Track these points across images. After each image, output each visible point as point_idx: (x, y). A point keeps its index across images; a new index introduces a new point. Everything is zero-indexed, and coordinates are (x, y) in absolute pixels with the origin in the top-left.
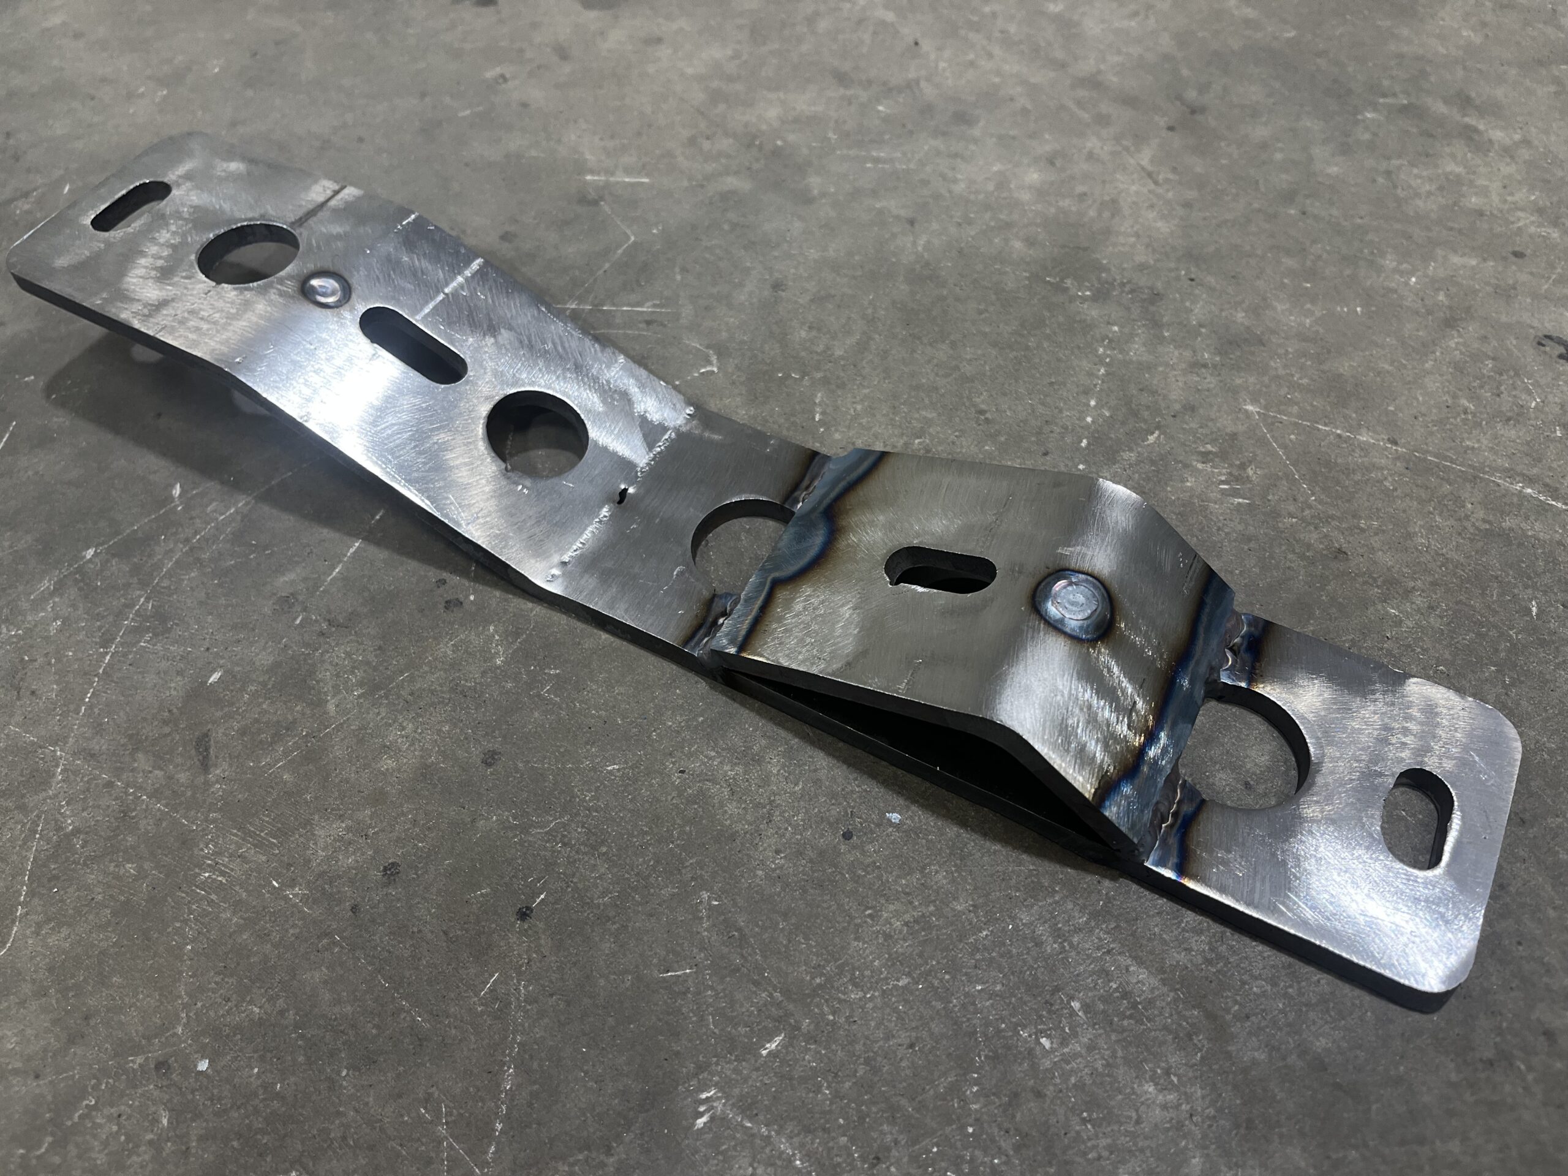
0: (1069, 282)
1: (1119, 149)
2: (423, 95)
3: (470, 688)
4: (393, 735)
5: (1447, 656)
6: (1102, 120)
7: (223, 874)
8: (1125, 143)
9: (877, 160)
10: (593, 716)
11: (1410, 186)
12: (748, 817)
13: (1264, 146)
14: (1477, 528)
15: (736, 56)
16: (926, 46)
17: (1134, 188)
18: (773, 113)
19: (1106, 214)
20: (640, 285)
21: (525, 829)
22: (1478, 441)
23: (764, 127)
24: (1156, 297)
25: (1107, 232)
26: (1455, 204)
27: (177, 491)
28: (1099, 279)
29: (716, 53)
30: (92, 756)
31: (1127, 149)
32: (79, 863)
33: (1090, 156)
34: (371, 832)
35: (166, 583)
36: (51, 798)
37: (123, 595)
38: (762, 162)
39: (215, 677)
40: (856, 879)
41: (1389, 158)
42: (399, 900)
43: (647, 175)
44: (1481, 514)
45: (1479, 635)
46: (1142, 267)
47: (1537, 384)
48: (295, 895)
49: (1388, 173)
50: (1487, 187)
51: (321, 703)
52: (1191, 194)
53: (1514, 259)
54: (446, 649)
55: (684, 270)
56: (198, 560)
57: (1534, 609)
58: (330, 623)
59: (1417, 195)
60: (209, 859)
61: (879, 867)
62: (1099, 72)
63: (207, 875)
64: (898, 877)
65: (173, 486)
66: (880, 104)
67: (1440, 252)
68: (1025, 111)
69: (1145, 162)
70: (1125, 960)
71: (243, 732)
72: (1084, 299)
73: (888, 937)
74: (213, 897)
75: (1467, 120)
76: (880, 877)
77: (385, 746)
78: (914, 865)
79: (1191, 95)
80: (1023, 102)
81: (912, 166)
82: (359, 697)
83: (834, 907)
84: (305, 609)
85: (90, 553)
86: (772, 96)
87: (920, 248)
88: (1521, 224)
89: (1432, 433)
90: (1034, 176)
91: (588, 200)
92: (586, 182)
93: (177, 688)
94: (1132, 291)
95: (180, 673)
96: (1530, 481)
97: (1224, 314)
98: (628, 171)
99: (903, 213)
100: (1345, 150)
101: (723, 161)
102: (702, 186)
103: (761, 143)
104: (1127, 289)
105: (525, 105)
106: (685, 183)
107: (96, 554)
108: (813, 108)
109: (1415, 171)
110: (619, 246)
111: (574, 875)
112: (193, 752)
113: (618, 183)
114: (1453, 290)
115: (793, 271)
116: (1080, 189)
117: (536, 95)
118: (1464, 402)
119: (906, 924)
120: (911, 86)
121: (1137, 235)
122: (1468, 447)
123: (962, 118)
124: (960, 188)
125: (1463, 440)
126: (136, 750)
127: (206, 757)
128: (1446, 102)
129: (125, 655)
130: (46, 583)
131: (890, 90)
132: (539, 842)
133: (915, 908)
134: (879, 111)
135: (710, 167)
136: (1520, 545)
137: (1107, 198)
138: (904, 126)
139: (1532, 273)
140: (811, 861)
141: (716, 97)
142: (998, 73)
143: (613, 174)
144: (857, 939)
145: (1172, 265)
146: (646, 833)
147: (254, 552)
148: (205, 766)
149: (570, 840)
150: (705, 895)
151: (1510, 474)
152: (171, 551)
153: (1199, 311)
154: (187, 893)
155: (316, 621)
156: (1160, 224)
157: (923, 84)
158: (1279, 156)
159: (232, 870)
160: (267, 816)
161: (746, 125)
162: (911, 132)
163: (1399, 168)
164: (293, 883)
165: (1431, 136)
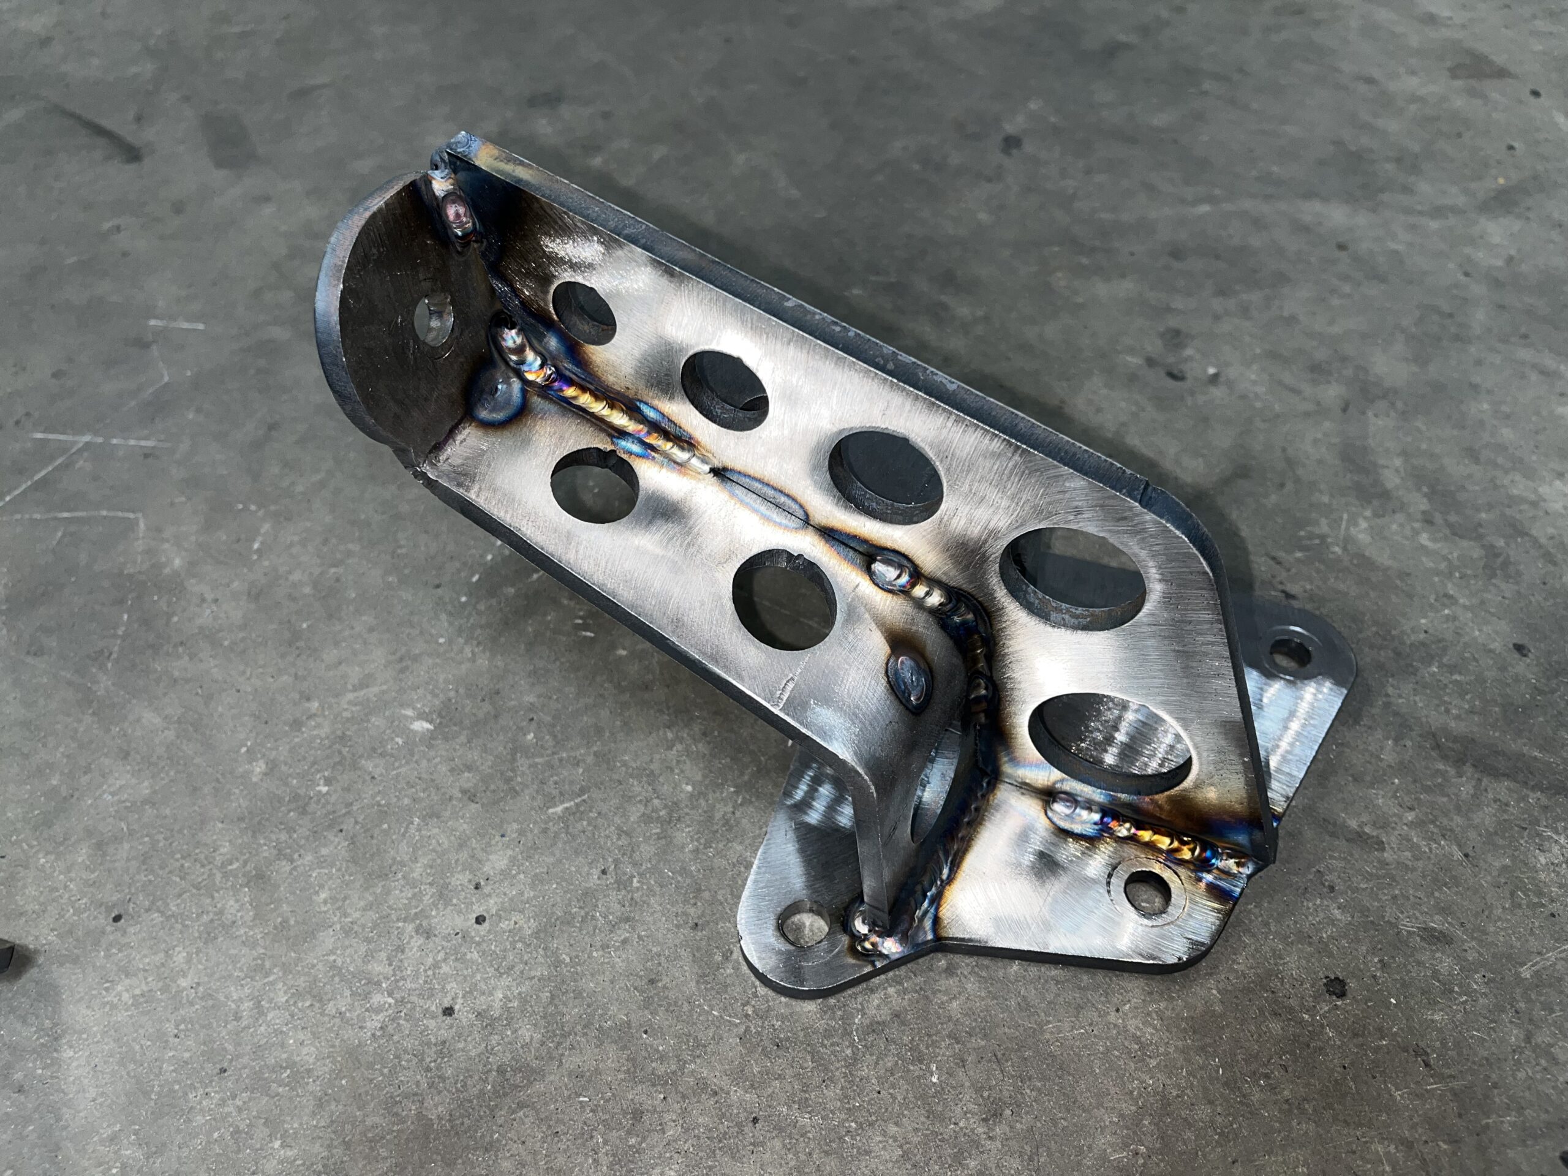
2: (43, 243)
12: (41, 899)
20: (154, 422)
43: (204, 323)
64: (145, 955)
76: (129, 955)
78: (163, 946)
91: (143, 343)
92: (147, 326)
98: (188, 318)
101: (276, 311)
102: (248, 334)
105: (126, 254)
106: (235, 331)
110: (151, 386)
113: (175, 328)
117: (140, 245)
128: (931, 280)
135: (262, 317)
143: (174, 320)
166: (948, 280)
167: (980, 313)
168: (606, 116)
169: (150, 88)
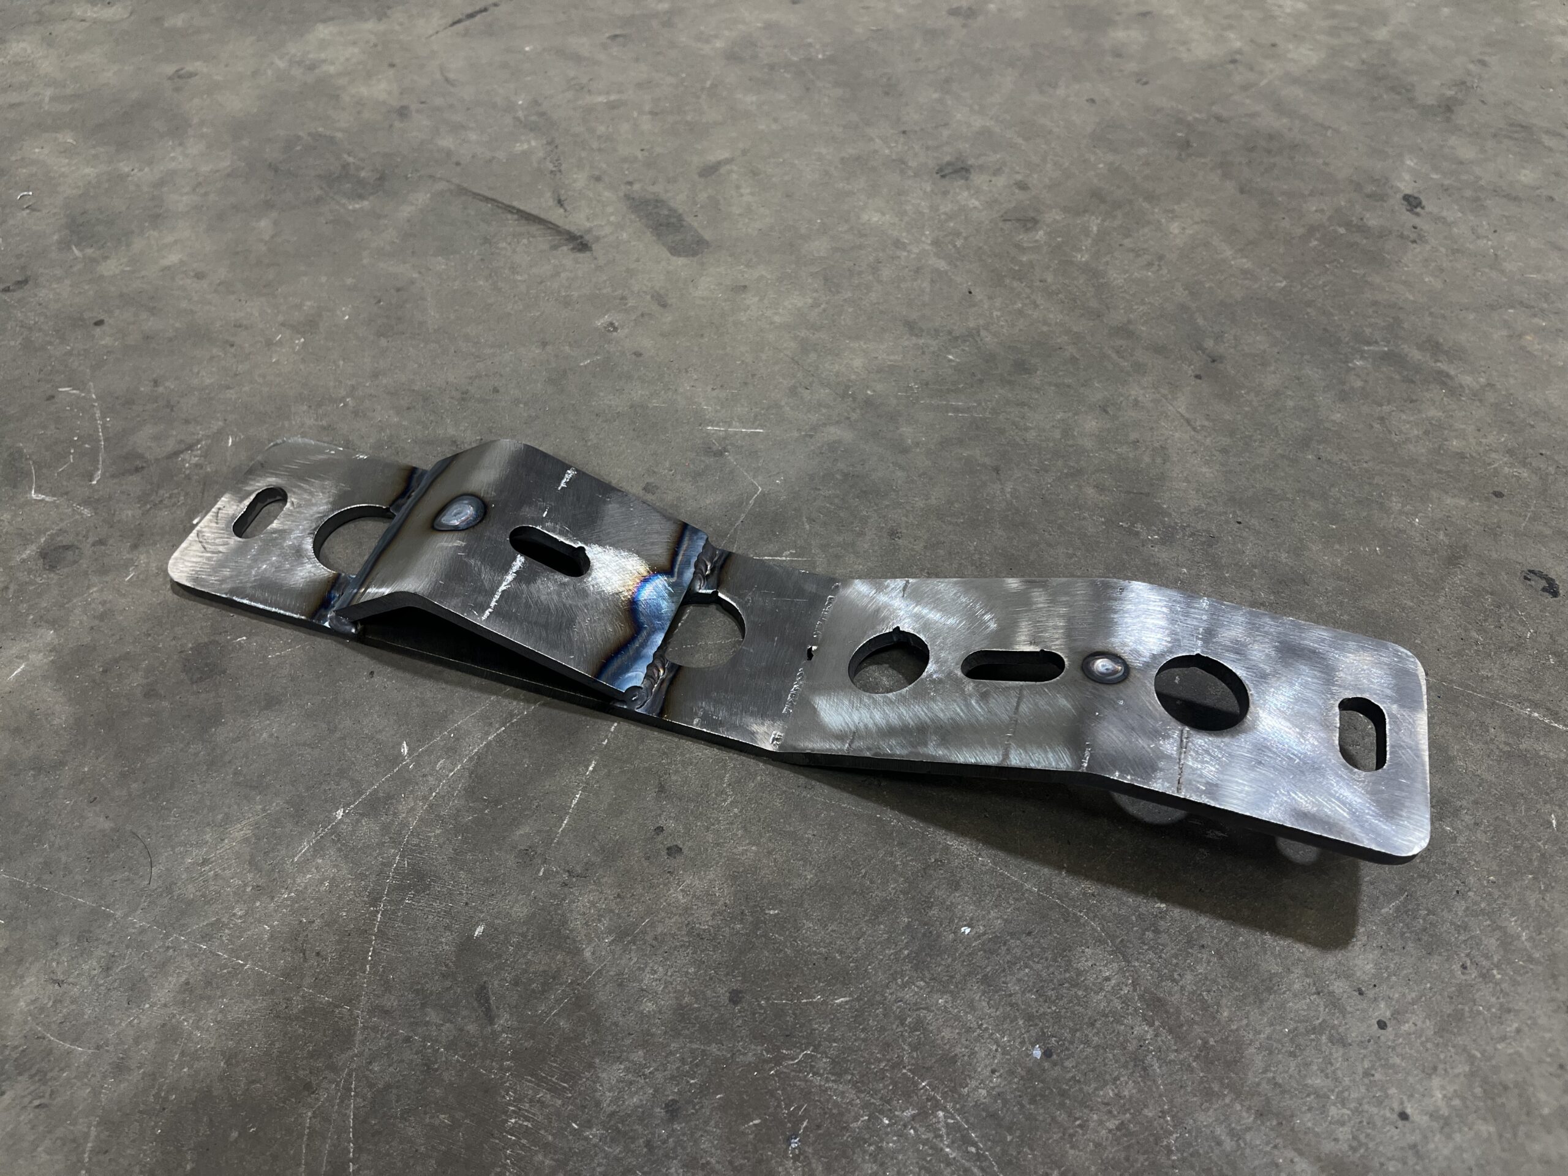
0: (1139, 527)
1: (1158, 396)
2: (544, 344)
3: (704, 930)
4: (647, 978)
5: (1495, 867)
6: (1139, 368)
7: (527, 1119)
8: (1163, 391)
9: (957, 410)
10: (815, 953)
11: (1401, 432)
12: (963, 1040)
13: (1277, 394)
14: (1501, 750)
15: (816, 304)
16: (979, 294)
17: (1177, 435)
18: (858, 363)
19: (1159, 460)
20: (775, 535)
21: (778, 1060)
22: (1491, 670)
23: (853, 377)
24: (1212, 539)
25: (1162, 477)
26: (1440, 447)
27: (405, 750)
28: (1163, 522)
29: (797, 301)
30: (386, 1013)
31: (1164, 396)
32: (396, 1118)
33: (1136, 403)
34: (647, 1071)
35: (415, 841)
36: (356, 1056)
37: (379, 854)
38: (858, 411)
39: (479, 931)
40: (1063, 1094)
41: (1381, 405)
42: (684, 1134)
43: (761, 426)
44: (1502, 737)
45: (1516, 847)
46: (1198, 511)
47: (1528, 615)
48: (594, 1136)
49: (1382, 419)
50: (1464, 430)
51: (578, 952)
52: (1226, 441)
53: (1495, 499)
54: (677, 895)
55: (811, 520)
56: (438, 816)
57: (1554, 822)
58: (570, 873)
59: (1408, 440)
60: (511, 1105)
61: (1079, 1081)
62: (1129, 322)
63: (513, 1121)
64: (1096, 1089)
65: (400, 744)
66: (950, 353)
67: (1434, 494)
68: (1073, 360)
69: (1182, 410)
70: (1290, 1154)
71: (516, 983)
72: (1154, 543)
73: (1097, 1145)
74: (524, 1141)
75: (1439, 364)
76: (1081, 1090)
77: (643, 990)
78: (1107, 1077)
79: (1209, 344)
80: (1071, 350)
81: (987, 415)
82: (610, 943)
83: (1049, 1120)
84: (545, 862)
85: (340, 813)
86: (855, 345)
87: (1008, 496)
88: (1496, 465)
89: (1454, 664)
90: (1091, 424)
91: (715, 451)
92: (708, 434)
93: (447, 943)
94: (1192, 535)
95: (447, 928)
96: (1536, 706)
97: (1270, 555)
98: (743, 422)
99: (987, 460)
100: (1344, 397)
101: (824, 411)
102: (811, 436)
103: (854, 393)
104: (1188, 531)
105: (638, 354)
106: (796, 434)
107: (345, 815)
108: (892, 358)
109: (1404, 417)
110: (749, 498)
111: (828, 1101)
112: (475, 1004)
113: (736, 433)
114: (1450, 529)
115: (904, 519)
116: (1133, 436)
117: (646, 343)
118: (1474, 634)
119: (1110, 1131)
120: (972, 335)
121: (1187, 480)
122: (1483, 677)
123: (1022, 367)
124: (1031, 435)
125: (1478, 671)
126: (423, 1005)
127: (489, 1009)
128: (1420, 347)
129: (394, 912)
130: (305, 847)
131: (956, 338)
132: (793, 1074)
133: (1114, 1117)
134: (950, 360)
135: (814, 418)
136: (1536, 765)
137: (1157, 445)
138: (973, 374)
139: (1511, 512)
140: (1022, 1078)
141: (805, 347)
142: (1045, 323)
143: (730, 426)
144: (1072, 1147)
145: (1221, 509)
146: (880, 1061)
147: (487, 807)
148: (490, 1018)
149: (818, 1069)
150: (941, 1114)
151: (1519, 699)
152: (412, 809)
153: (1250, 552)
154: (499, 1139)
155: (557, 872)
156: (1204, 470)
157: (983, 333)
158: (1290, 403)
159: (534, 1114)
160: (555, 1061)
161: (837, 375)
162: (981, 381)
163: (1390, 413)
164: (588, 1124)
165: (1413, 382)
166: (1435, 348)
167: (1482, 380)
168: (1023, 186)
169: (551, 167)
